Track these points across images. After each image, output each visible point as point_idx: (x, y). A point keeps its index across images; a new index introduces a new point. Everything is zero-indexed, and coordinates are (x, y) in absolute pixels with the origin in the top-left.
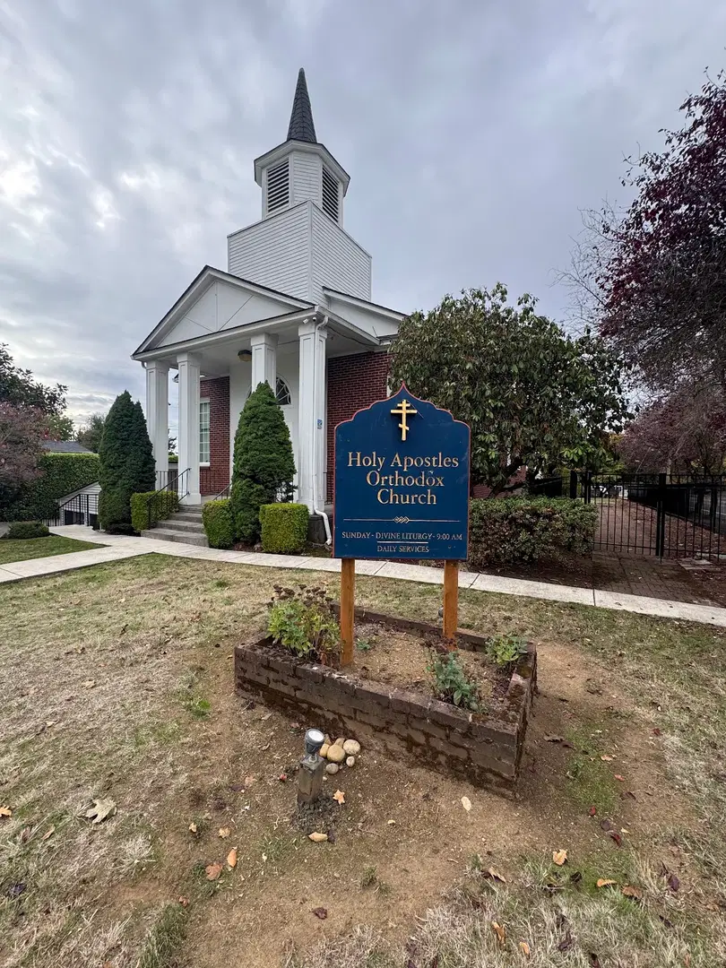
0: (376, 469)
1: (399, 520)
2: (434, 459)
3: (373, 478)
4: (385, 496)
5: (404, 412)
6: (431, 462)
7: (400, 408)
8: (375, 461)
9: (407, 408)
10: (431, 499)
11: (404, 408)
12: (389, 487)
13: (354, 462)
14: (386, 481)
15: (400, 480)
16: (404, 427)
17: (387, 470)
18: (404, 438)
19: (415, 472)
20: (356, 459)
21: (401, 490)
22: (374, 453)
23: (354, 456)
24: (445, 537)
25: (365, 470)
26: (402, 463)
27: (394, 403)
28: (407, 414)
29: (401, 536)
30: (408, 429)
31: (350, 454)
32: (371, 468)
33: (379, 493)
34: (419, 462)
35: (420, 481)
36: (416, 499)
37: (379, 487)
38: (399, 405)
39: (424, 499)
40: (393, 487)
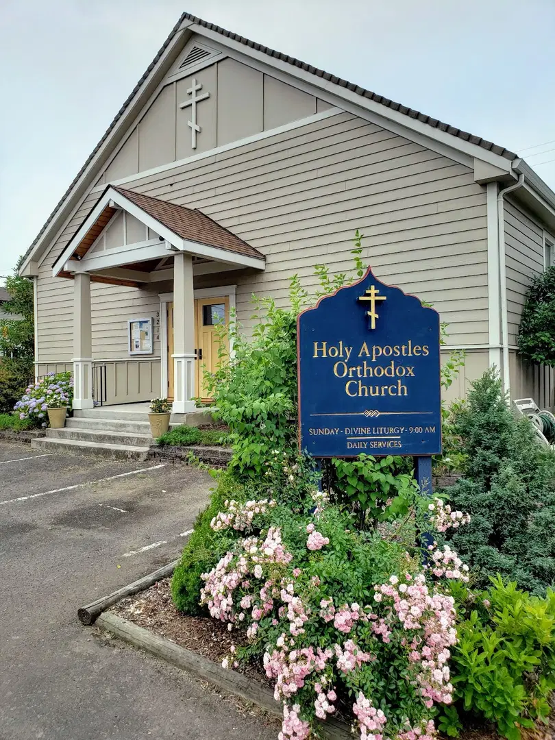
0: (343, 359)
1: (369, 414)
2: (403, 347)
3: (341, 371)
4: (354, 388)
5: (373, 299)
6: (401, 350)
7: (369, 295)
8: (341, 351)
9: (376, 295)
10: (402, 390)
11: (373, 295)
12: (357, 379)
13: (320, 353)
14: (355, 373)
15: (368, 371)
16: (373, 314)
17: (354, 361)
18: (373, 326)
19: (384, 362)
20: (321, 350)
21: (369, 382)
22: (341, 343)
23: (320, 346)
24: (418, 430)
25: (331, 361)
26: (371, 352)
28: (376, 301)
29: (371, 431)
30: (377, 316)
31: (316, 344)
32: (338, 359)
33: (348, 385)
34: (388, 351)
35: (389, 372)
36: (386, 391)
37: (347, 379)
38: (367, 292)
39: (394, 391)
40: (362, 379)
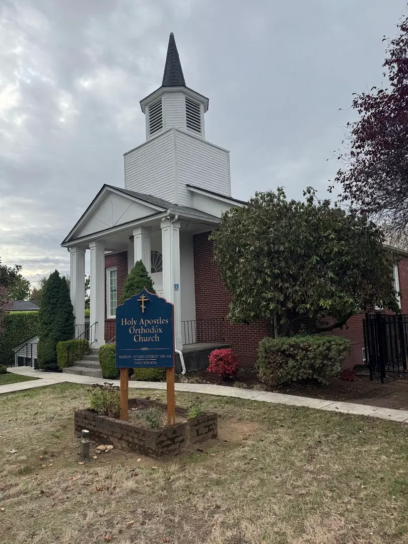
0: (133, 326)
1: (144, 349)
2: (158, 320)
3: (132, 330)
4: (137, 338)
5: (143, 300)
6: (156, 321)
7: (141, 298)
8: (133, 322)
10: (157, 339)
11: (143, 298)
12: (138, 334)
13: (124, 323)
14: (138, 331)
15: (143, 330)
16: (143, 307)
17: (138, 326)
18: (143, 312)
19: (149, 326)
21: (143, 335)
22: (132, 319)
23: (124, 320)
24: (163, 356)
25: (128, 327)
26: (144, 322)
27: (138, 297)
29: (144, 357)
31: (122, 319)
32: (131, 325)
33: (135, 337)
34: (151, 322)
35: (152, 331)
36: (150, 339)
37: (135, 334)
39: (154, 339)
40: (140, 334)
